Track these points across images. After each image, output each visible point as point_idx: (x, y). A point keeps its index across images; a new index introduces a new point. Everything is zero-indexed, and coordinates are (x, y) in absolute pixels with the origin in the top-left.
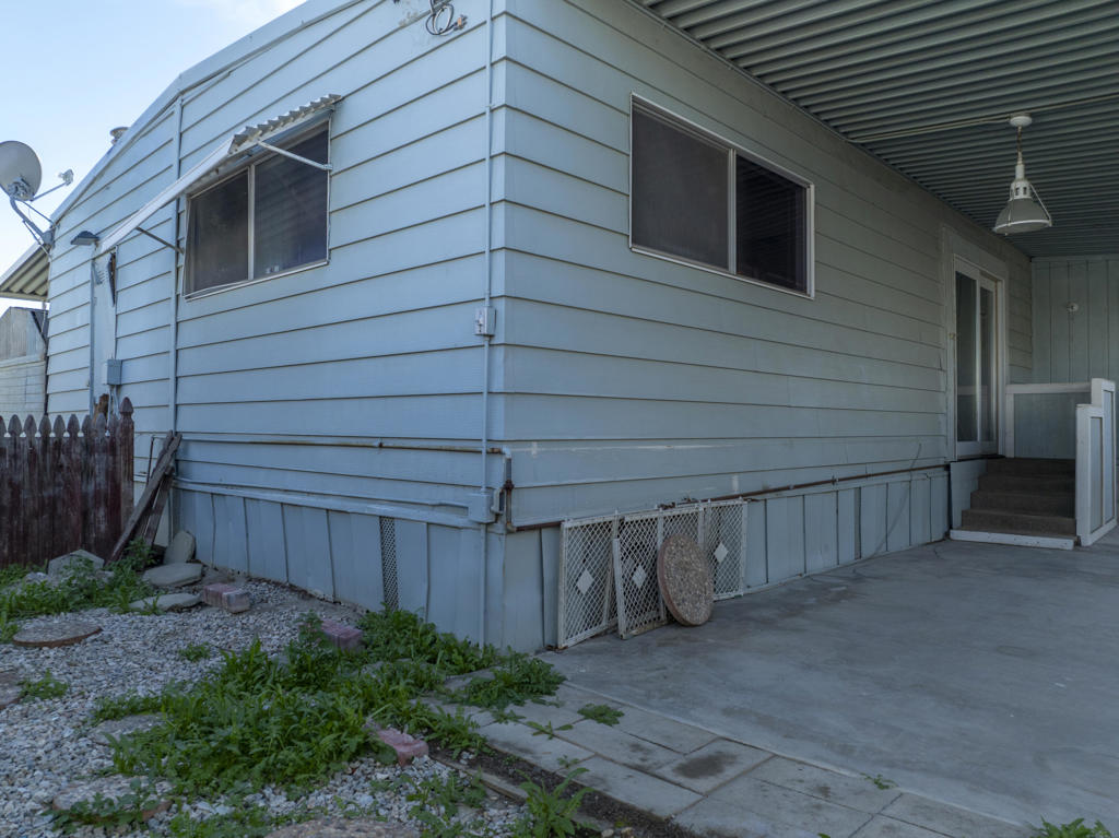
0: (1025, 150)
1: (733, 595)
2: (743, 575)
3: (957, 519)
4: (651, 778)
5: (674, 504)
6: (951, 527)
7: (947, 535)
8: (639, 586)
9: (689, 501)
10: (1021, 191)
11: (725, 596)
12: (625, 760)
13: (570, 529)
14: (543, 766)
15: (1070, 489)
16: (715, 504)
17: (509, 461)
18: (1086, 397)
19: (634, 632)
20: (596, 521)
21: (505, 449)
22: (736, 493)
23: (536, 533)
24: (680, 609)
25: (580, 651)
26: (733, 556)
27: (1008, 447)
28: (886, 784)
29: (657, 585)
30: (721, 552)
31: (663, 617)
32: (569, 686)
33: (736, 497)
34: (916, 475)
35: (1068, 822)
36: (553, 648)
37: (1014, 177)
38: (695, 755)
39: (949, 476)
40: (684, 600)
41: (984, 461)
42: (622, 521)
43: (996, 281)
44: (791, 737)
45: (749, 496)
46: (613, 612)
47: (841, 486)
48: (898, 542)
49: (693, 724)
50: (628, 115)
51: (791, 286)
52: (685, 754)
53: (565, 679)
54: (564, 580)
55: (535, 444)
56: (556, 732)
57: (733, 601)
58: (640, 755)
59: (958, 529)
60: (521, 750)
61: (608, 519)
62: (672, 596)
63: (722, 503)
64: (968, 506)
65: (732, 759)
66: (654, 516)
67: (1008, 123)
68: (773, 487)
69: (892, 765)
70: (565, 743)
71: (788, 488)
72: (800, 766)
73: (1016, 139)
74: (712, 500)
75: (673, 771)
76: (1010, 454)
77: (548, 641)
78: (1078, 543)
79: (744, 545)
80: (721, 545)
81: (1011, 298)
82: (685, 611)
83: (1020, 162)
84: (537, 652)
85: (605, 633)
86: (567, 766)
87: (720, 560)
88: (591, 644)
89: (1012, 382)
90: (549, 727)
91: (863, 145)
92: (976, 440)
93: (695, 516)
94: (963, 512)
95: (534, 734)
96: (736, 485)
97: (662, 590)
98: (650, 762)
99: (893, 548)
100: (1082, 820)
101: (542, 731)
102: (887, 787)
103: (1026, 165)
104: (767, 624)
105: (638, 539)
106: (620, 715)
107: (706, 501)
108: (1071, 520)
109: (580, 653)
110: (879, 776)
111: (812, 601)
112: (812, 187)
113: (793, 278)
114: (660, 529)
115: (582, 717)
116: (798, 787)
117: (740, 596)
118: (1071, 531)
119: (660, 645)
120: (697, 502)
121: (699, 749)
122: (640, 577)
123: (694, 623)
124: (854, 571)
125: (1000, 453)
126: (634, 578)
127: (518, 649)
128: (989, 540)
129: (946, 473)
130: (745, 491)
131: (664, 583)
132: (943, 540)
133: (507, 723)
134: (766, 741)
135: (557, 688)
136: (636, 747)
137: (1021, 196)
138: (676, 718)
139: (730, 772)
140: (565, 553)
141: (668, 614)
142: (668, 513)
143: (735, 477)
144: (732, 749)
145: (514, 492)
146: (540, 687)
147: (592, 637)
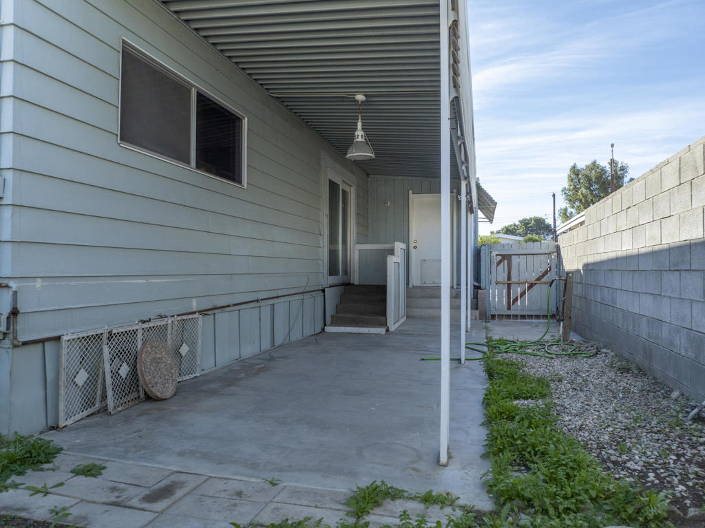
0: (364, 114)
1: (192, 376)
2: (199, 363)
3: (328, 320)
4: (122, 509)
5: (150, 319)
6: (325, 325)
7: (323, 329)
8: (124, 377)
9: (162, 317)
10: (360, 137)
11: (187, 377)
12: (104, 499)
13: (69, 341)
14: (35, 519)
15: (384, 301)
16: (179, 318)
17: (15, 293)
18: (392, 252)
19: (120, 409)
20: (90, 334)
21: (12, 284)
22: (195, 310)
23: (40, 345)
24: (154, 390)
25: (77, 427)
26: (192, 352)
27: (356, 279)
28: (276, 482)
29: (137, 375)
30: (184, 349)
31: (142, 396)
32: (64, 454)
33: (194, 313)
34: (306, 296)
35: (368, 485)
36: (55, 428)
37: (357, 129)
38: (156, 487)
39: (324, 296)
40: (156, 383)
41: (343, 287)
42: (110, 333)
43: (350, 186)
44: (221, 464)
45: (203, 312)
46: (104, 397)
47: (262, 303)
48: (296, 336)
49: (157, 466)
50: (119, 52)
51: (233, 180)
52: (149, 488)
53: (62, 449)
54: (63, 377)
55: (39, 280)
56: (50, 490)
57: (190, 381)
58: (116, 494)
59: (329, 326)
60: (18, 510)
61: (99, 332)
62: (147, 381)
63: (185, 317)
64: (335, 312)
65: (181, 485)
66: (135, 328)
67: (354, 98)
68: (219, 306)
69: (281, 470)
70: (56, 497)
71: (229, 306)
72: (225, 481)
73: (358, 107)
74: (178, 315)
75: (140, 501)
76: (356, 283)
77: (51, 423)
78: (387, 330)
79: (200, 344)
80: (184, 345)
81: (358, 196)
82: (157, 391)
83: (360, 120)
84: (41, 433)
85: (98, 412)
86: (57, 513)
87: (183, 355)
88: (87, 421)
89: (358, 243)
90: (45, 487)
91: (277, 98)
92: (339, 275)
93: (165, 327)
94: (331, 316)
95: (31, 495)
96: (194, 305)
97: (140, 378)
98: (123, 497)
99: (292, 339)
100: (375, 482)
101: (38, 492)
102: (277, 484)
103: (363, 123)
104: (213, 393)
105: (124, 345)
106: (104, 468)
107: (173, 316)
108: (383, 318)
109: (76, 429)
110: (273, 478)
111: (243, 375)
112: (246, 119)
113: (234, 174)
114: (140, 336)
115: (74, 474)
116: (224, 494)
117: (197, 377)
118: (384, 324)
119: (139, 415)
120: (166, 317)
121: (159, 482)
122: (124, 370)
123: (164, 398)
124: (270, 354)
125: (352, 282)
126: (120, 372)
127: (24, 433)
128: (345, 331)
129: (323, 294)
130: (201, 309)
131: (142, 373)
132: (321, 332)
133: (7, 491)
134: (205, 469)
135: (55, 457)
136: (114, 489)
137: (360, 139)
138: (145, 464)
139: (179, 493)
140: (64, 359)
141: (146, 393)
142: (146, 326)
143: (194, 300)
144: (183, 477)
145: (19, 316)
146: (40, 458)
147: (88, 416)
